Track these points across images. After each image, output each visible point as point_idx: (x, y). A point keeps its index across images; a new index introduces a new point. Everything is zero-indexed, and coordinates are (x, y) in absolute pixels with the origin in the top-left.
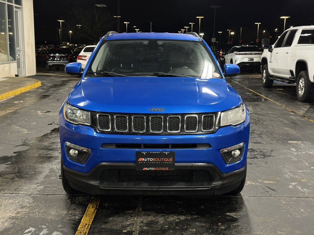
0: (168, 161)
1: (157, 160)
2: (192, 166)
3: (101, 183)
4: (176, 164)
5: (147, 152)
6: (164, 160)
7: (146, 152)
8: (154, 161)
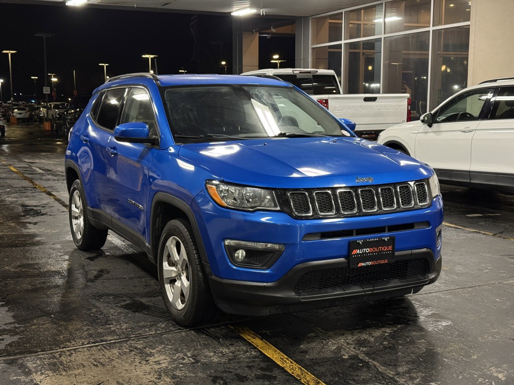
0: (387, 251)
1: (374, 250)
2: (412, 254)
3: (297, 293)
4: (397, 253)
5: (364, 240)
6: (383, 249)
7: (362, 241)
8: (371, 253)
